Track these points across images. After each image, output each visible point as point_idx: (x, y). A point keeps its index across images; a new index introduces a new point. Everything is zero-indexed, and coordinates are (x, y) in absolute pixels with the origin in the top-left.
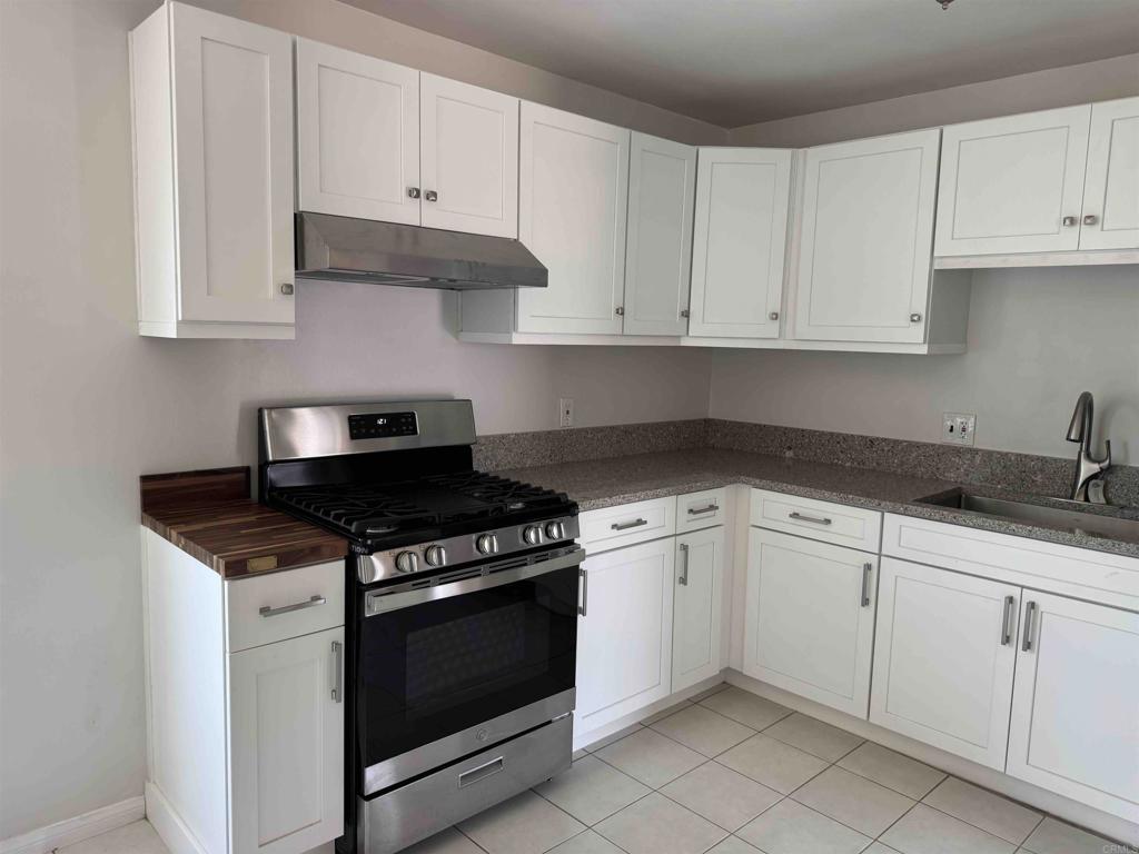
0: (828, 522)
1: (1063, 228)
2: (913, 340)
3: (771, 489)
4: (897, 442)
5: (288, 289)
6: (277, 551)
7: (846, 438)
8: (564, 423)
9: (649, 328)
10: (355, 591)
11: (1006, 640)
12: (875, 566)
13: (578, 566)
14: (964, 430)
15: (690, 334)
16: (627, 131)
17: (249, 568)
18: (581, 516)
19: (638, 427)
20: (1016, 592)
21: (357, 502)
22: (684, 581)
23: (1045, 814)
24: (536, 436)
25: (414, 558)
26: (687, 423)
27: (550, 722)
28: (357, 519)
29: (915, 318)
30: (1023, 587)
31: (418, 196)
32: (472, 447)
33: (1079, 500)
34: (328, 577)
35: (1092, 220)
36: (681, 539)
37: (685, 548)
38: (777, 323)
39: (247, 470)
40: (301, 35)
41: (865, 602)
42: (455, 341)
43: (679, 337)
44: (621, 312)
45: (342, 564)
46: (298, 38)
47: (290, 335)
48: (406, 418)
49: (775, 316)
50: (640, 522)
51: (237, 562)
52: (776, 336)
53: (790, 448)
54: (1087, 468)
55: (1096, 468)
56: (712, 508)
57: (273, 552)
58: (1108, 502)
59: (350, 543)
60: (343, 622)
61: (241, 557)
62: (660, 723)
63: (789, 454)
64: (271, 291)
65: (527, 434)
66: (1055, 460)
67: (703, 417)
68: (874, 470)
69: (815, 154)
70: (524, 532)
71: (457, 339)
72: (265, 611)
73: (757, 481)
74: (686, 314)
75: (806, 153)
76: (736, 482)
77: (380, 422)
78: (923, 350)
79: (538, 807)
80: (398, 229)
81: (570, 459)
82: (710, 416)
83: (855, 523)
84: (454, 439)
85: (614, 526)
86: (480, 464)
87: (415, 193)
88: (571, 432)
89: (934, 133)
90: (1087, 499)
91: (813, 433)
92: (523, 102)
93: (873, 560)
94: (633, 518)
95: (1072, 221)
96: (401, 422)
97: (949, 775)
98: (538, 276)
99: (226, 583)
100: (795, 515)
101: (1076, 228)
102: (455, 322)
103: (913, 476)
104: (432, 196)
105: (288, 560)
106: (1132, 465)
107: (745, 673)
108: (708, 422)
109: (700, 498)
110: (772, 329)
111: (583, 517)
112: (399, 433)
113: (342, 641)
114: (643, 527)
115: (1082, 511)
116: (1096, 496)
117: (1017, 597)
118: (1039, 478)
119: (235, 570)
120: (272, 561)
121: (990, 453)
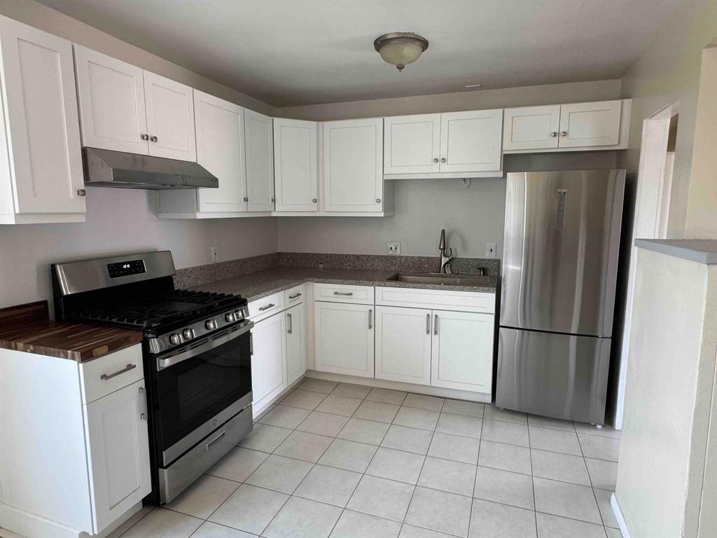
0: (351, 294)
1: (434, 163)
2: (377, 210)
3: (324, 282)
4: (369, 256)
5: (82, 193)
6: (107, 343)
7: (347, 256)
8: (215, 260)
9: (258, 208)
10: (149, 359)
11: (428, 332)
12: (373, 310)
13: (249, 331)
14: (396, 248)
15: (277, 210)
16: (242, 108)
17: (94, 354)
18: (249, 304)
19: (249, 259)
20: (430, 312)
21: (131, 312)
22: (290, 332)
23: (445, 398)
24: (202, 268)
25: (180, 335)
26: (270, 255)
27: (242, 410)
28: (145, 320)
29: (378, 201)
30: (432, 310)
31: (147, 139)
32: (173, 277)
33: (442, 273)
34: (134, 353)
35: (444, 160)
36: (288, 312)
37: (290, 315)
38: (316, 204)
39: (45, 303)
40: (77, 43)
41: (370, 327)
42: (155, 217)
43: (270, 212)
44: (246, 200)
45: (140, 345)
46: (75, 45)
47: (82, 219)
48: (139, 263)
49: (315, 201)
50: (271, 305)
51: (87, 352)
52: (316, 210)
53: (321, 263)
54: (444, 260)
55: (447, 259)
56: (299, 295)
57: (105, 343)
58: (452, 273)
59: (144, 334)
60: (143, 377)
61: (87, 349)
62: (282, 402)
63: (321, 266)
64: (72, 194)
65: (197, 267)
66: (432, 258)
67: (276, 252)
68: (360, 269)
69: (328, 125)
70: (226, 316)
71: (157, 217)
72: (104, 377)
73: (317, 280)
74: (274, 200)
75: (323, 124)
76: (306, 281)
77: (125, 267)
78: (382, 215)
79: (242, 453)
80: (135, 157)
81: (219, 278)
82: (279, 251)
83: (363, 293)
84: (164, 273)
85: (261, 309)
86: (178, 286)
87: (145, 137)
88: (218, 265)
89: (380, 120)
90: (445, 272)
91: (331, 255)
92: (195, 90)
93: (372, 308)
94: (267, 305)
95: (437, 160)
96: (137, 267)
97: (408, 393)
98: (213, 182)
99: (81, 365)
100: (336, 293)
101: (437, 164)
102: (156, 208)
103: (377, 270)
104: (154, 139)
105: (114, 347)
106: (459, 257)
107: (317, 370)
108: (279, 254)
109: (293, 291)
110: (314, 207)
111: (250, 305)
112: (136, 272)
113: (144, 387)
114: (273, 307)
115: (444, 277)
116: (448, 271)
117: (430, 314)
118: (426, 266)
119: (86, 356)
120: (105, 348)
121: (407, 257)
